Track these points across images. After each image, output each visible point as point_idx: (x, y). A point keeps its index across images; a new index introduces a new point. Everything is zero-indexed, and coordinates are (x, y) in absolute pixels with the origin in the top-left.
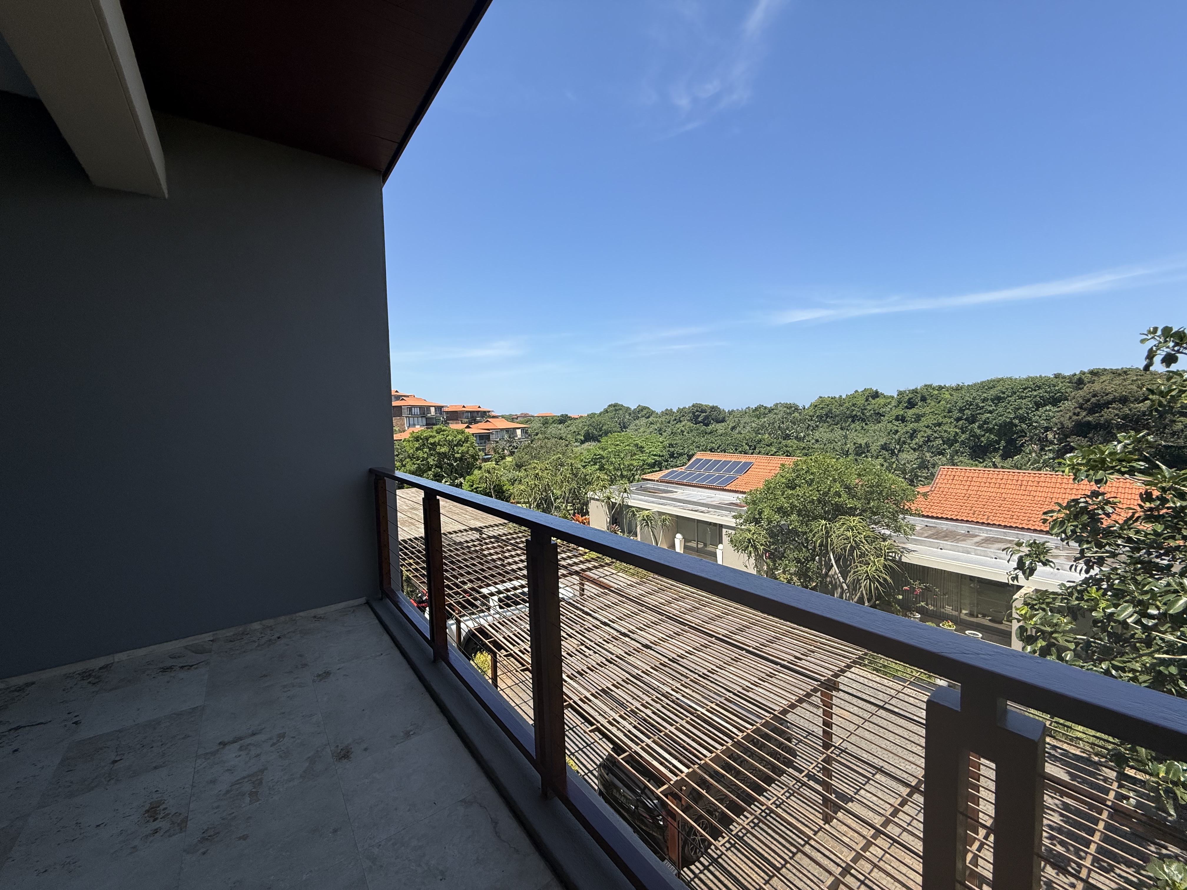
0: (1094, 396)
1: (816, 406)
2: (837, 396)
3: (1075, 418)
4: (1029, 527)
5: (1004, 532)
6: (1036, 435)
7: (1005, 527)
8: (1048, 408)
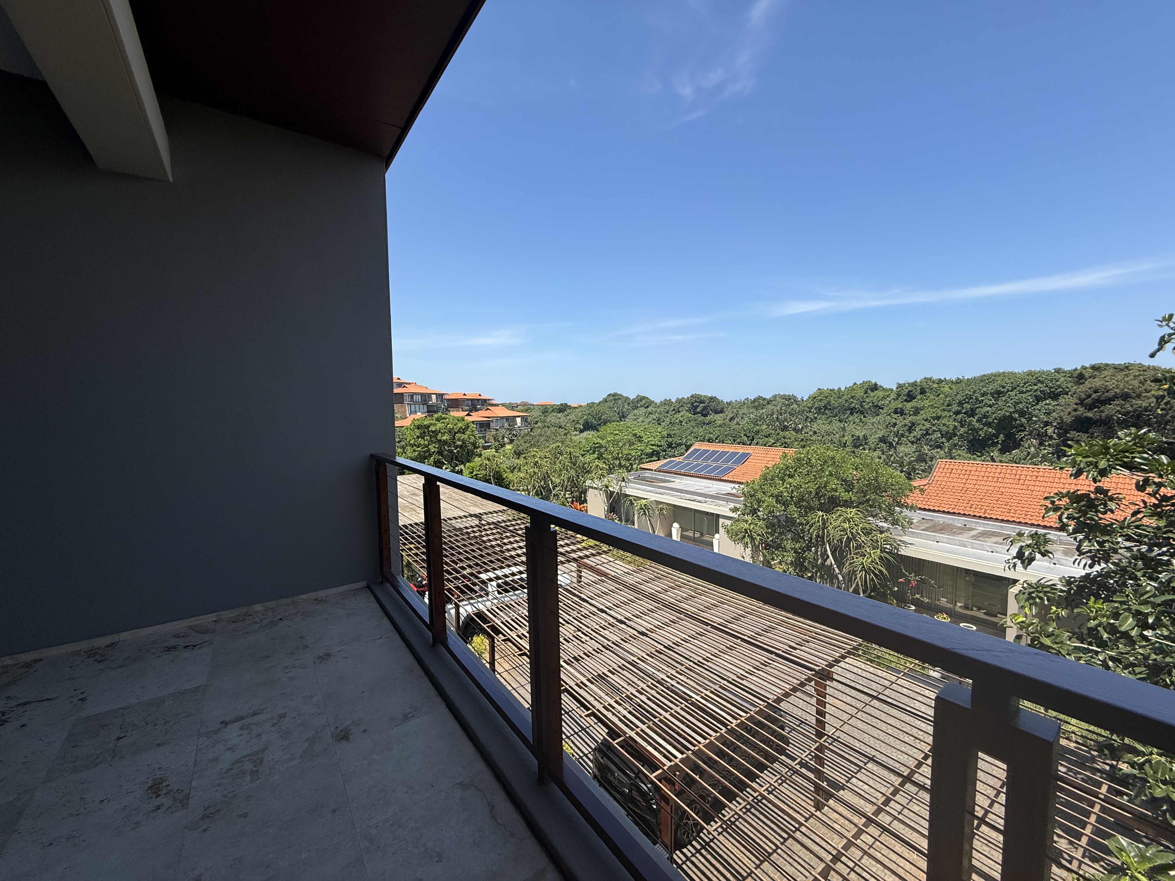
0: (1096, 391)
1: (815, 398)
2: (836, 388)
3: (1074, 413)
4: (1027, 521)
5: (1001, 527)
6: (1035, 429)
7: (1002, 521)
8: (1048, 401)
